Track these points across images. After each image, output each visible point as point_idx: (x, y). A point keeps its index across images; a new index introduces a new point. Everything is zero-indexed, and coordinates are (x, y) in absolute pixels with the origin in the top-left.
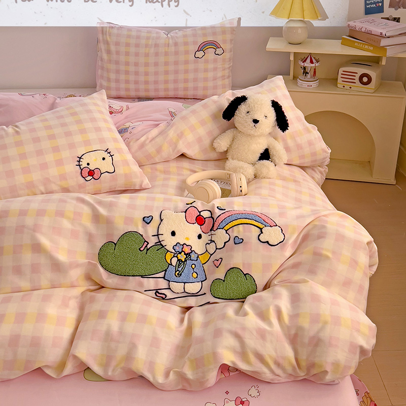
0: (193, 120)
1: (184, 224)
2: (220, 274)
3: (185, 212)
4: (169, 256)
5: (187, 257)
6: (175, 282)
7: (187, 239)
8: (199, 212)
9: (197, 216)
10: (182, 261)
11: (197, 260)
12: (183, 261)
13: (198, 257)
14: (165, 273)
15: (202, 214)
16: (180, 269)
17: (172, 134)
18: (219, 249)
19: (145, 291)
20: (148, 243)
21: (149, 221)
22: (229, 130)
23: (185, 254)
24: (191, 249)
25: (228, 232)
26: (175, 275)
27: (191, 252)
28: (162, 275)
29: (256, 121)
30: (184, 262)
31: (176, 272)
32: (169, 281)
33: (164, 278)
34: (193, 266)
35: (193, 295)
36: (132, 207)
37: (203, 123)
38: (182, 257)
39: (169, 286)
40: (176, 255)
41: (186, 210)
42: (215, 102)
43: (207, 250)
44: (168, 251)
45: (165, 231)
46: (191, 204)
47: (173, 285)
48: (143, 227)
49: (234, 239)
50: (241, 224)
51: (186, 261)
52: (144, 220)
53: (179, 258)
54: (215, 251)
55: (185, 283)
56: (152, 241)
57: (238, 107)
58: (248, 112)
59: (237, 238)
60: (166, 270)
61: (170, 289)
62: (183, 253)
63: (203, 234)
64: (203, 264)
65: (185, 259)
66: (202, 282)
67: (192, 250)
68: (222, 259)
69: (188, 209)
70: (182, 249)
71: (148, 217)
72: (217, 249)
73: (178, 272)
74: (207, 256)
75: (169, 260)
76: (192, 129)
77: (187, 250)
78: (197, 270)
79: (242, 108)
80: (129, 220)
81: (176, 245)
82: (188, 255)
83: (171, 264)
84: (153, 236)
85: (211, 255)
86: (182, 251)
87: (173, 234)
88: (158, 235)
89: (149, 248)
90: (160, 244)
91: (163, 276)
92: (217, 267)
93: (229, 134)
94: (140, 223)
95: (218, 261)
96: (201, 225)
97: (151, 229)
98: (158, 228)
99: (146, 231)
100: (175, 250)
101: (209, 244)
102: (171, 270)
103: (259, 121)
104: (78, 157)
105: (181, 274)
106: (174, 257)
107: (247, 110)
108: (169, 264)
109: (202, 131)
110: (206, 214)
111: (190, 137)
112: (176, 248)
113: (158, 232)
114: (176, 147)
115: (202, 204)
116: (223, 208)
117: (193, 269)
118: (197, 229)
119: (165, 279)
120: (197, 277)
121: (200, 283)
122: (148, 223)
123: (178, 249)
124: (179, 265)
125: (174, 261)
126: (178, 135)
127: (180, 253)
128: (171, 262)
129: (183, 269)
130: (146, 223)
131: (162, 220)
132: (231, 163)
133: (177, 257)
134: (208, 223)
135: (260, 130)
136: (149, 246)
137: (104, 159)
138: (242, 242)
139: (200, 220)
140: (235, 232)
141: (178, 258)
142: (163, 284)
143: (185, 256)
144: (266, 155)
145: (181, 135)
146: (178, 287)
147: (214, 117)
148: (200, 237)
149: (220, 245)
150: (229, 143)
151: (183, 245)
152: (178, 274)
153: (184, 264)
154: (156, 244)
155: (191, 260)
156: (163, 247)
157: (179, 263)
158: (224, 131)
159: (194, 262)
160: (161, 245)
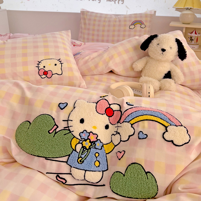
0: (121, 49)
1: (94, 113)
2: (121, 167)
3: (97, 103)
4: (74, 142)
5: (91, 145)
6: (77, 168)
7: (95, 127)
8: (109, 104)
9: (107, 108)
10: (86, 148)
11: (101, 149)
12: (88, 148)
13: (103, 146)
14: (68, 158)
15: (111, 106)
16: (83, 156)
17: (106, 56)
18: (123, 141)
19: (47, 173)
20: (58, 127)
21: (63, 107)
22: (144, 57)
23: (90, 142)
24: (96, 138)
25: (133, 126)
26: (78, 161)
27: (97, 141)
28: (65, 159)
29: (163, 50)
30: (88, 150)
31: (79, 158)
32: (71, 167)
33: (67, 162)
34: (97, 155)
35: (93, 185)
36: (53, 94)
37: (127, 51)
38: (87, 144)
39: (71, 172)
40: (81, 142)
41: (98, 101)
42: (136, 39)
43: (112, 141)
44: (74, 137)
45: (75, 118)
46: (104, 97)
47: (74, 171)
48: (57, 112)
49: (139, 134)
50: (147, 120)
51: (90, 148)
52: (59, 106)
53: (84, 145)
54: (119, 143)
55: (86, 171)
56: (62, 125)
57: (151, 42)
58: (158, 44)
59: (141, 133)
60: (69, 155)
61: (71, 174)
62: (88, 141)
63: (110, 125)
64: (106, 154)
65: (90, 146)
66: (103, 171)
67: (98, 138)
68: (125, 151)
69: (100, 100)
70: (88, 136)
71: (63, 104)
72: (121, 141)
73: (80, 159)
74: (111, 146)
75: (74, 146)
76: (119, 54)
77: (93, 138)
78: (100, 159)
79: (155, 41)
80: (47, 104)
81: (82, 132)
82: (93, 143)
83: (75, 150)
84: (63, 121)
85: (116, 146)
86: (88, 139)
87: (82, 121)
88: (67, 121)
89: (57, 132)
90: (67, 129)
91: (66, 161)
92: (120, 159)
93: (144, 60)
94: (56, 107)
95: (120, 153)
96: (109, 117)
97: (63, 115)
98: (70, 114)
99: (58, 116)
100: (81, 137)
101: (114, 135)
102: (75, 155)
103: (165, 50)
104: (38, 61)
105: (83, 161)
106: (79, 143)
107: (157, 43)
108: (73, 150)
109: (125, 57)
110: (115, 107)
111: (117, 59)
112: (83, 135)
113: (69, 117)
114: (108, 65)
115: (114, 98)
116: (131, 104)
117: (96, 157)
118: (105, 119)
119: (67, 164)
120: (99, 166)
121: (101, 173)
122: (62, 109)
123: (85, 136)
124: (83, 152)
125: (79, 147)
126: (109, 57)
127: (85, 140)
128: (75, 148)
129: (86, 156)
130: (60, 108)
131: (74, 108)
132: (143, 79)
133: (82, 143)
134: (117, 115)
135: (166, 56)
136: (57, 130)
137: (56, 65)
138: (145, 138)
139: (109, 112)
140: (140, 127)
141: (82, 145)
142: (65, 168)
143: (90, 144)
144: (168, 75)
145: (111, 58)
146: (78, 174)
147: (135, 48)
148: (107, 127)
149: (125, 138)
150: (143, 66)
151: (89, 133)
152: (80, 161)
153: (88, 151)
154: (65, 129)
155: (95, 148)
156: (70, 132)
157: (83, 150)
158: (140, 58)
159: (98, 151)
160: (69, 130)
